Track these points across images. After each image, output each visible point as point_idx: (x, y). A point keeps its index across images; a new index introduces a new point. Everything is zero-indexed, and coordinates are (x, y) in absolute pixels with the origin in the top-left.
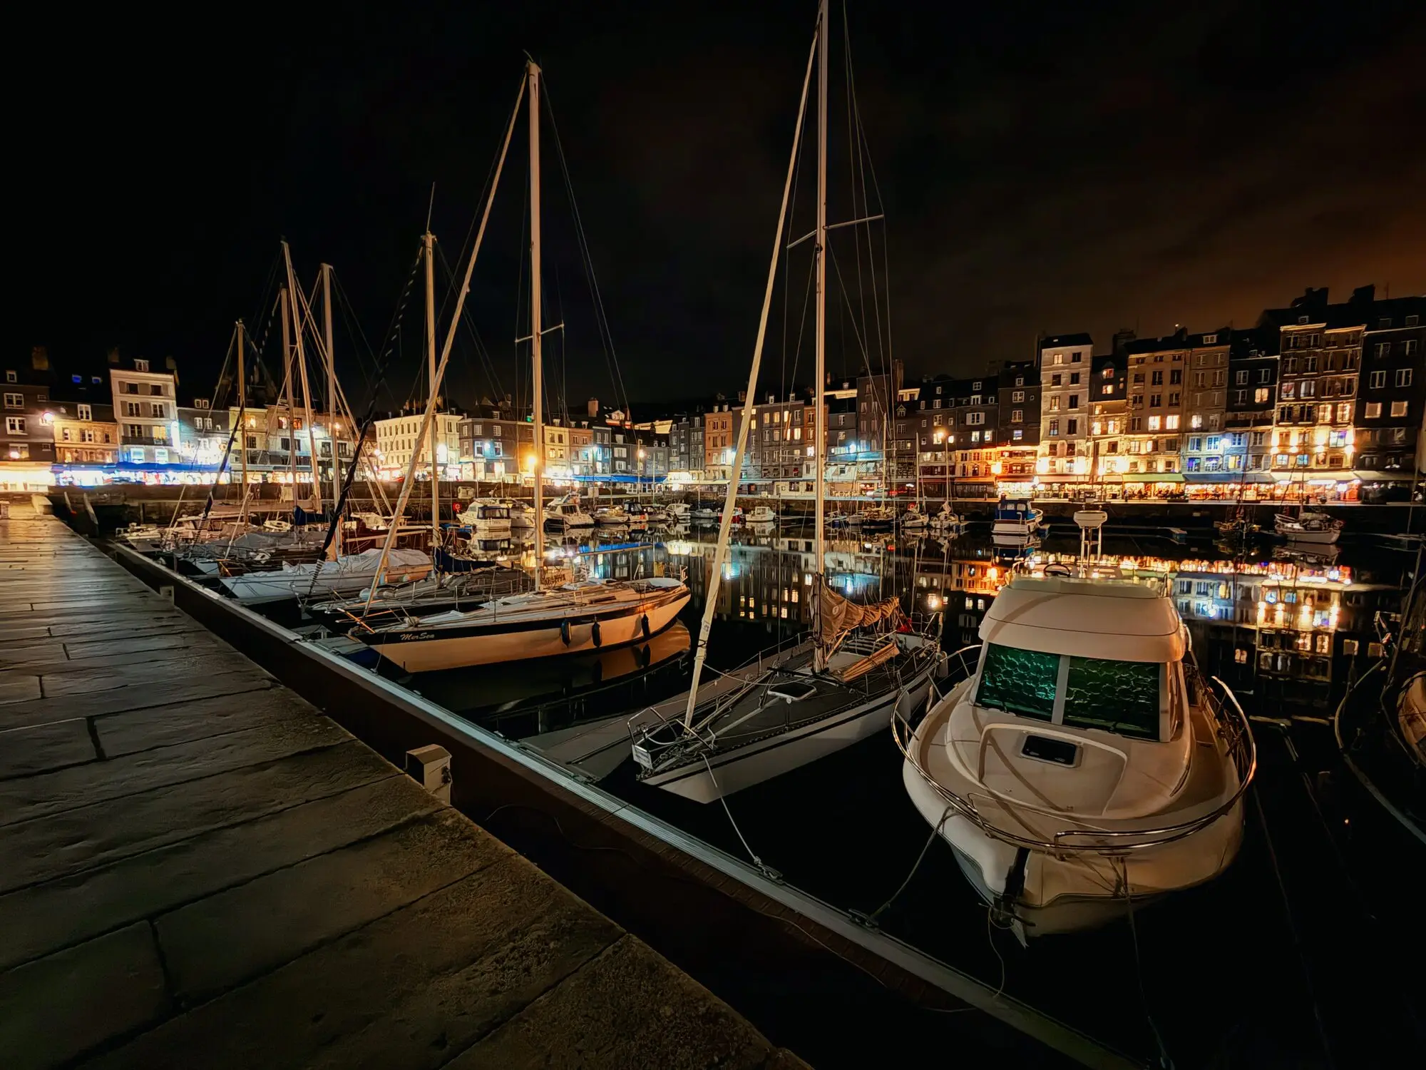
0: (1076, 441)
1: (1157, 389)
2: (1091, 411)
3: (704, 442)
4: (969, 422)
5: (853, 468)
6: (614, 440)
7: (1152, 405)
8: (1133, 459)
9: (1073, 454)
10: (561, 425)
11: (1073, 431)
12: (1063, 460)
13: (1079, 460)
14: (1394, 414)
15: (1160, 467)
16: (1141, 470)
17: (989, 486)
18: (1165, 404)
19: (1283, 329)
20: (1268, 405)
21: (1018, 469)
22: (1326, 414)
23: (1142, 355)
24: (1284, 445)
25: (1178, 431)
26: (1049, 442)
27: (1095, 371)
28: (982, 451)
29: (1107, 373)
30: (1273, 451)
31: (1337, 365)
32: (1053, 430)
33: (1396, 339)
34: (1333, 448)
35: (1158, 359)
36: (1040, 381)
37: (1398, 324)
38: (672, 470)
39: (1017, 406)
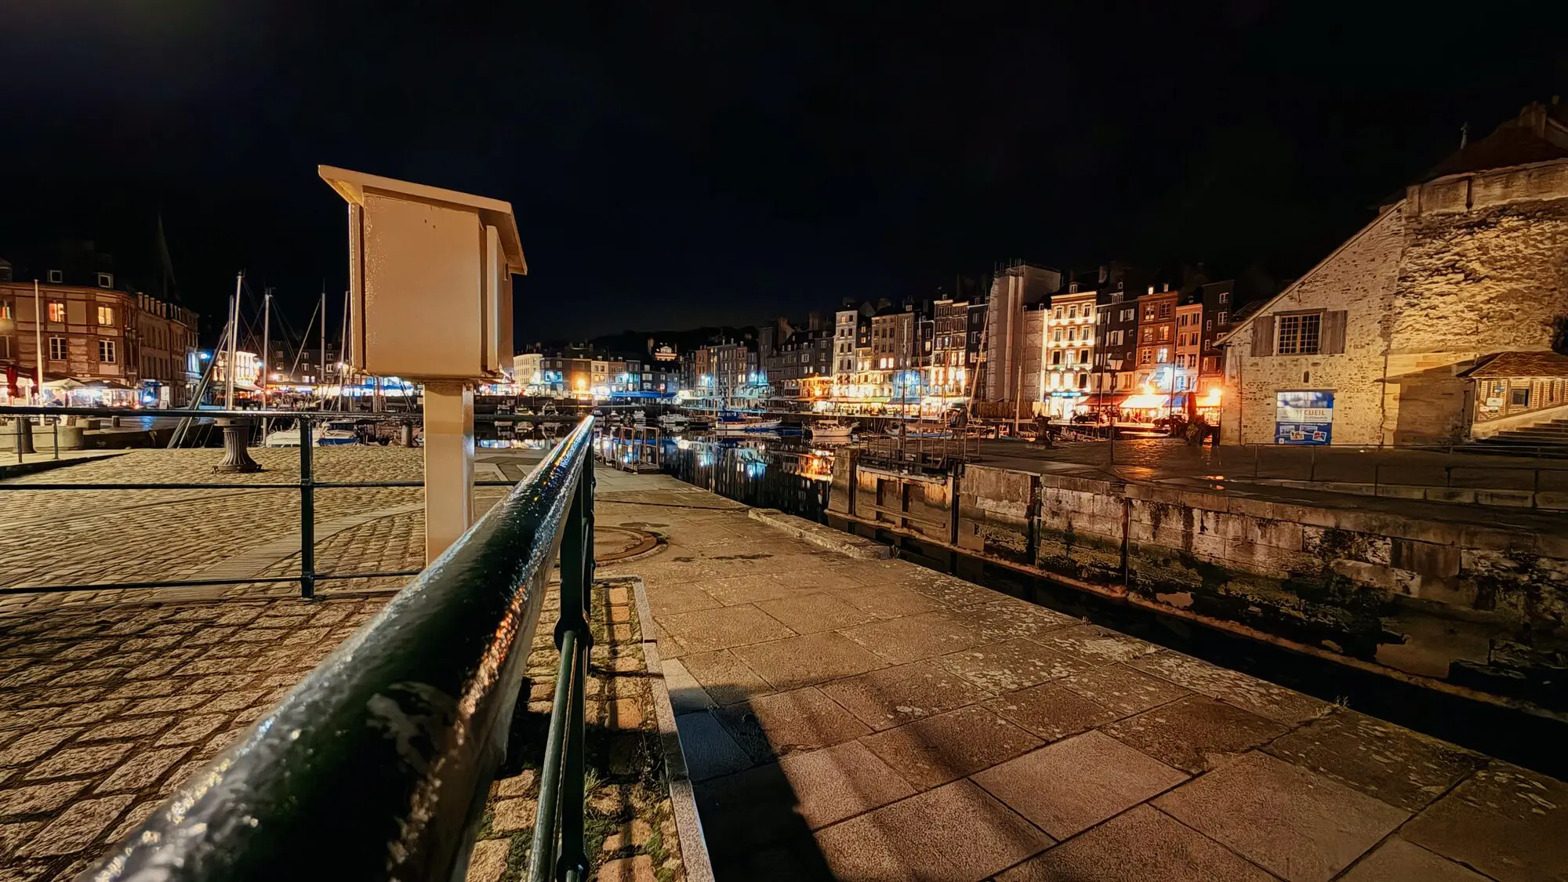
0: (851, 374)
1: (884, 340)
2: (857, 355)
3: (695, 371)
4: (803, 361)
5: (757, 390)
6: (642, 368)
7: (883, 351)
8: (874, 387)
9: (849, 382)
10: (603, 360)
11: (849, 367)
12: (845, 387)
13: (851, 386)
14: (980, 360)
15: (886, 392)
16: (878, 394)
17: (812, 404)
18: (887, 351)
19: (935, 302)
20: (930, 353)
21: (826, 392)
22: (954, 359)
23: (877, 318)
24: (937, 379)
25: (893, 369)
26: (839, 375)
27: (859, 328)
28: (810, 379)
29: (864, 329)
30: (933, 383)
31: (958, 327)
32: (841, 367)
33: (982, 312)
34: (957, 382)
35: (884, 321)
36: (835, 334)
37: (982, 302)
38: (680, 389)
39: (823, 350)
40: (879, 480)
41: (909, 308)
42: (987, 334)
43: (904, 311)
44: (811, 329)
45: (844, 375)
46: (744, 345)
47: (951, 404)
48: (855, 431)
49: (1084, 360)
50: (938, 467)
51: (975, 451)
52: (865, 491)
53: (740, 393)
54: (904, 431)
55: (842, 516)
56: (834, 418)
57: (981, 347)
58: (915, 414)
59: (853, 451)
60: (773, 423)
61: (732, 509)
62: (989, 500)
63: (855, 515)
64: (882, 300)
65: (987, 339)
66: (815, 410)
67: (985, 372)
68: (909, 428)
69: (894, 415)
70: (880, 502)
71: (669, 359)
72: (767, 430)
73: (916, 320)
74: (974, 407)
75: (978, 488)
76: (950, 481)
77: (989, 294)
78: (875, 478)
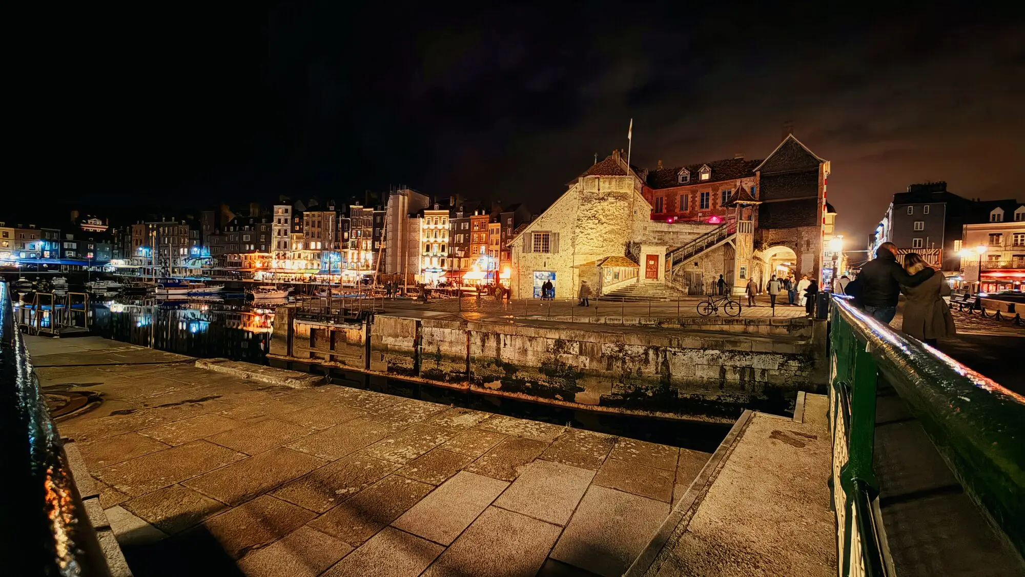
0: (287, 252)
1: (313, 229)
2: (292, 238)
3: (131, 243)
4: (244, 240)
5: (200, 261)
7: (312, 237)
8: (306, 262)
9: (285, 258)
11: (285, 247)
12: (282, 261)
13: (287, 261)
14: (382, 247)
15: (315, 266)
16: (309, 267)
17: (253, 273)
18: (316, 237)
19: (351, 206)
20: (348, 240)
21: (266, 265)
22: (364, 246)
23: (308, 213)
24: (353, 258)
25: (321, 250)
26: (277, 252)
27: (293, 218)
28: (251, 254)
29: (297, 220)
30: (350, 260)
31: (367, 224)
32: (279, 246)
33: (382, 216)
34: (366, 261)
35: (313, 215)
36: (273, 221)
37: (383, 209)
38: (112, 258)
39: (263, 233)
40: (313, 330)
41: (332, 208)
42: (386, 230)
43: (328, 210)
44: (251, 215)
45: (281, 253)
46: (186, 224)
47: (362, 276)
48: (291, 294)
49: (443, 250)
50: (356, 318)
51: (381, 306)
52: (301, 338)
53: (182, 263)
54: (330, 294)
55: (282, 357)
56: (273, 284)
57: (382, 239)
58: (337, 282)
59: (290, 309)
60: (216, 289)
61: (177, 362)
62: (390, 337)
63: (293, 356)
64: (312, 200)
65: (386, 234)
66: (256, 278)
67: (385, 255)
68: (334, 291)
69: (322, 282)
70: (313, 345)
71: (98, 230)
72: (210, 294)
73: (338, 216)
74: (378, 277)
75: (383, 330)
76: (364, 327)
77: (387, 205)
78: (308, 327)
